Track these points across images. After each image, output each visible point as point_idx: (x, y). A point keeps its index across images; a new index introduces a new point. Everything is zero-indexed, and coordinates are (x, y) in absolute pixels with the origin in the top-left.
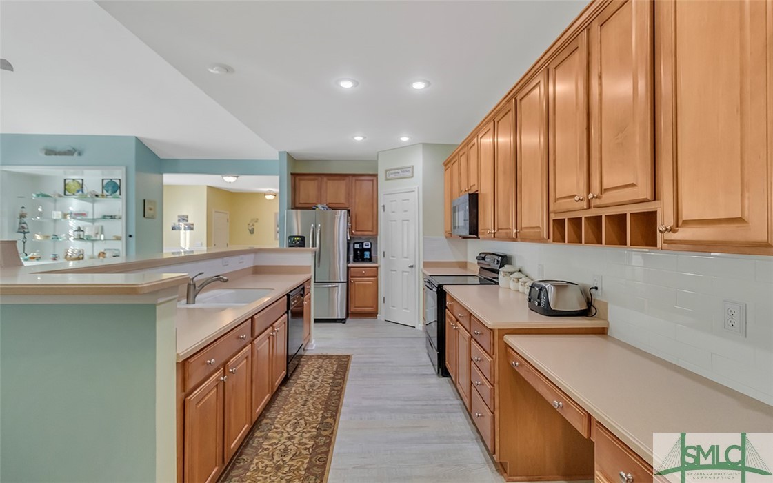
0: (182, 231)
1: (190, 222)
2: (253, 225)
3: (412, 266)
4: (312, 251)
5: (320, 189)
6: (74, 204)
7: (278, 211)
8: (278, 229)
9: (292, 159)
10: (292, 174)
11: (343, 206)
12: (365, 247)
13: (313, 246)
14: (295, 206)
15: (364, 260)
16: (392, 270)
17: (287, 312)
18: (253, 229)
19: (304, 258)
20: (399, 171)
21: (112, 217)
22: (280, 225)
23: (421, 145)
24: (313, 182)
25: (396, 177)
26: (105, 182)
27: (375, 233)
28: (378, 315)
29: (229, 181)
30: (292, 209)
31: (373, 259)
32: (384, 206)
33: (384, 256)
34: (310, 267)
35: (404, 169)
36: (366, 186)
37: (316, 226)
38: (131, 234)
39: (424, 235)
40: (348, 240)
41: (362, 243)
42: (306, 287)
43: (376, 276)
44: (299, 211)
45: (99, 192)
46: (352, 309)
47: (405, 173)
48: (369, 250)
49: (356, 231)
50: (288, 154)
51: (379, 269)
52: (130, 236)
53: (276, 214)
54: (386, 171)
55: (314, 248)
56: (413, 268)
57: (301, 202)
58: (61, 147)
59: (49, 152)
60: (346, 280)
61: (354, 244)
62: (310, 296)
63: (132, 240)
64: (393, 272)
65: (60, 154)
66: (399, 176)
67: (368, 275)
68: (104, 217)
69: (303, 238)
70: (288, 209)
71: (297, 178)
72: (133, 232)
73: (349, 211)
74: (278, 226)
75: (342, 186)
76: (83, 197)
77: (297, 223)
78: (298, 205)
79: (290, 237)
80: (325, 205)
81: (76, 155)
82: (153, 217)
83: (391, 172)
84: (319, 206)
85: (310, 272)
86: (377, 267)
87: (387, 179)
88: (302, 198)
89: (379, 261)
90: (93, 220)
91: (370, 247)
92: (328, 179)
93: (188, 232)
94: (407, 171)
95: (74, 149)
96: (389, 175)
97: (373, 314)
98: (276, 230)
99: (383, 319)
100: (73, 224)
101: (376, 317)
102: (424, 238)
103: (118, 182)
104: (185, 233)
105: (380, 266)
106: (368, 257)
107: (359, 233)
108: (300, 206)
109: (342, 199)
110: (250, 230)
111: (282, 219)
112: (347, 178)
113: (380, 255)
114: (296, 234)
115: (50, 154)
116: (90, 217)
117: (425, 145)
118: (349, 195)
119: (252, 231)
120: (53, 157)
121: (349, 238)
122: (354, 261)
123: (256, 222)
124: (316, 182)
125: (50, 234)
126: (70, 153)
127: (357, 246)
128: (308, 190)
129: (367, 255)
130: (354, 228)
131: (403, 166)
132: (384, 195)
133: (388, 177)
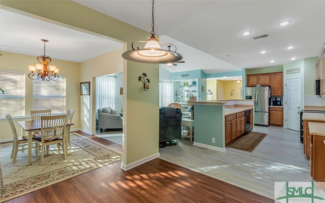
0: (209, 95)
1: (211, 92)
2: (232, 92)
3: (299, 108)
4: (254, 101)
5: (258, 79)
6: (186, 88)
7: (242, 87)
8: (242, 93)
9: (247, 70)
10: (247, 75)
11: (268, 85)
12: (277, 100)
13: (255, 99)
14: (248, 86)
15: (277, 105)
16: (290, 109)
17: (245, 116)
18: (232, 94)
19: (251, 103)
20: (293, 70)
21: (194, 91)
22: (243, 92)
23: (303, 59)
24: (255, 77)
25: (292, 72)
26: (193, 82)
27: (282, 95)
28: (283, 126)
29: (225, 78)
30: (247, 87)
31: (282, 105)
32: (286, 84)
33: (286, 103)
34: (253, 105)
35: (295, 69)
36: (279, 77)
37: (256, 92)
39: (304, 95)
40: (269, 97)
41: (277, 99)
42: (251, 111)
43: (282, 111)
44: (250, 87)
45: (191, 85)
46: (271, 123)
47: (298, 70)
48: (280, 101)
49: (274, 94)
50: (245, 69)
51: (284, 108)
53: (241, 88)
54: (287, 71)
55: (255, 100)
56: (299, 109)
57: (251, 84)
58: (185, 74)
60: (268, 112)
61: (273, 99)
62: (253, 114)
63: (200, 97)
64: (290, 110)
66: (293, 72)
67: (278, 110)
68: (193, 91)
69: (251, 97)
70: (246, 87)
71: (249, 76)
72: (200, 95)
73: (270, 87)
74: (242, 92)
75: (267, 78)
76: (188, 86)
77: (249, 91)
78: (249, 85)
79: (246, 96)
80: (260, 85)
81: (187, 76)
82: (204, 91)
83: (289, 71)
84: (257, 85)
85: (253, 107)
86: (283, 108)
87: (287, 74)
88: (251, 83)
89: (284, 105)
90: (190, 92)
91: (280, 100)
92: (261, 76)
93: (211, 95)
94: (296, 70)
95: (188, 74)
97: (281, 125)
98: (241, 94)
99: (286, 128)
100: (186, 93)
101: (282, 127)
102: (305, 97)
103: (195, 82)
104: (210, 96)
105: (284, 107)
106: (279, 104)
107: (275, 95)
108: (250, 86)
109: (267, 82)
110: (231, 94)
111: (243, 90)
112: (270, 75)
113: (284, 103)
114: (249, 95)
116: (189, 91)
117: (305, 59)
118: (270, 81)
119: (232, 95)
120: (183, 77)
121: (270, 97)
122: (273, 105)
123: (233, 91)
124: (256, 77)
125: (181, 96)
127: (274, 100)
128: (253, 80)
129: (279, 103)
130: (273, 93)
131: (294, 68)
132: (286, 80)
133: (288, 73)
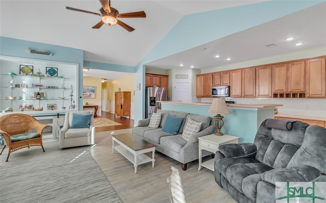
5: (151, 80)
6: (26, 80)
20: (182, 76)
26: (48, 69)
32: (175, 87)
36: (165, 79)
37: (159, 93)
38: (81, 96)
39: (192, 96)
47: (186, 77)
52: (81, 97)
54: (176, 75)
59: (33, 51)
65: (38, 53)
66: (182, 77)
69: (155, 98)
75: (158, 79)
79: (150, 98)
81: (51, 55)
92: (154, 76)
95: (50, 52)
96: (178, 77)
102: (192, 98)
103: (56, 69)
109: (158, 84)
114: (152, 96)
115: (33, 53)
118: (160, 82)
124: (150, 77)
126: (47, 53)
131: (184, 74)
132: (175, 83)
133: (177, 77)
